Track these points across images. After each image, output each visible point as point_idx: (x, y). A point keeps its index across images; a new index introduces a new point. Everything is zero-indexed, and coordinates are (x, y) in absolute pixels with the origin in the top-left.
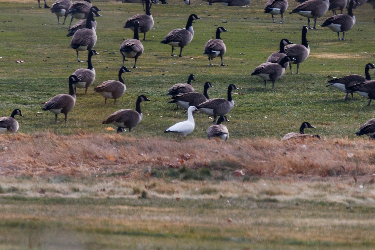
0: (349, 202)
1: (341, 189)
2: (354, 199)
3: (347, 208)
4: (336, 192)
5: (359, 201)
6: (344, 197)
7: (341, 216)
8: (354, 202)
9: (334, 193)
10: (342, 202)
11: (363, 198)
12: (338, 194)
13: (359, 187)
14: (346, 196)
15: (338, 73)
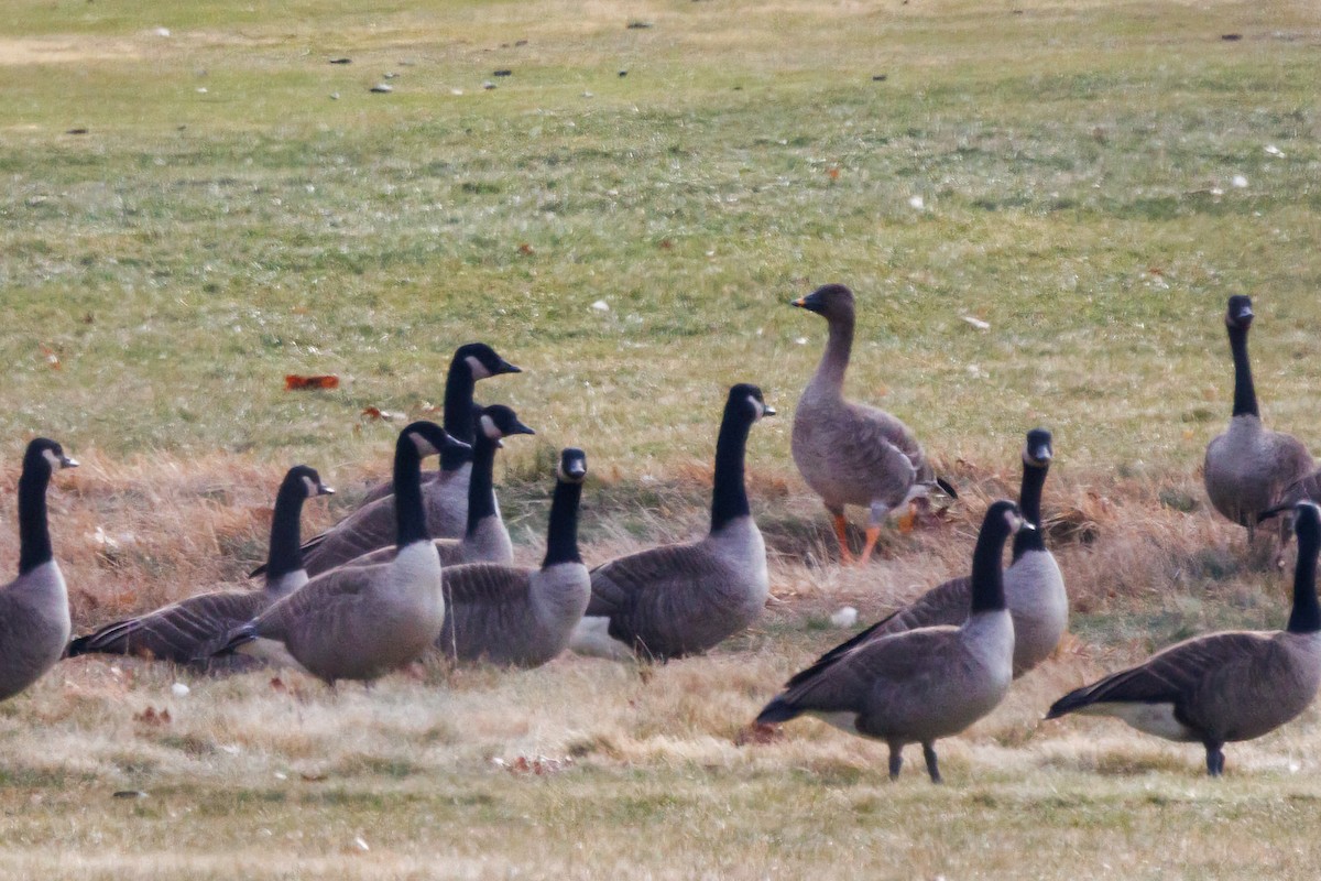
0: (128, 766)
1: (78, 700)
2: (148, 750)
3: (119, 795)
4: (61, 718)
5: (174, 762)
6: (100, 743)
7: (96, 835)
8: (148, 766)
9: (52, 721)
10: (89, 764)
11: (193, 745)
12: (72, 730)
13: (170, 691)
14: (112, 738)
15: (33, 134)
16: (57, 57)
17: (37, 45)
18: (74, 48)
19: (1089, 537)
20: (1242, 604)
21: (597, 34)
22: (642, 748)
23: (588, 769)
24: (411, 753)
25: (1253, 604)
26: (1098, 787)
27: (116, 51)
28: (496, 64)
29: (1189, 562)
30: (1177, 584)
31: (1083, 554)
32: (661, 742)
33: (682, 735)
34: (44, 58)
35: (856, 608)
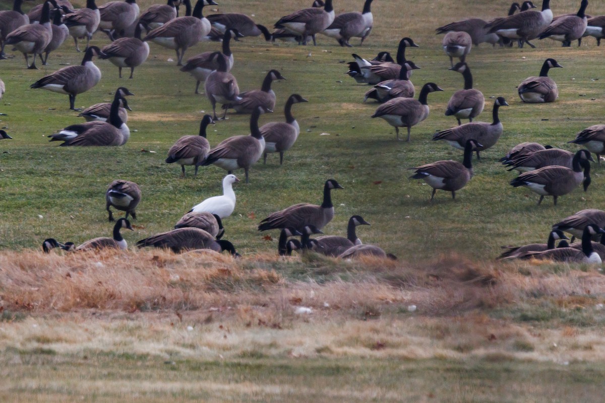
0: (170, 353)
1: (157, 332)
2: (178, 349)
3: (166, 363)
4: (149, 337)
5: (186, 352)
6: (162, 346)
7: (155, 376)
8: (177, 353)
9: (145, 338)
10: (158, 353)
11: (192, 346)
12: (153, 341)
13: (186, 328)
14: (166, 344)
15: (158, 144)
16: (167, 119)
17: (160, 115)
18: (173, 117)
19: (493, 283)
20: (543, 306)
21: (346, 114)
22: (340, 350)
23: (321, 357)
24: (264, 351)
25: (547, 306)
26: (489, 366)
27: (187, 118)
28: (311, 124)
29: (526, 292)
30: (522, 299)
31: (492, 289)
32: (346, 349)
33: (353, 346)
34: (164, 119)
35: (416, 306)
